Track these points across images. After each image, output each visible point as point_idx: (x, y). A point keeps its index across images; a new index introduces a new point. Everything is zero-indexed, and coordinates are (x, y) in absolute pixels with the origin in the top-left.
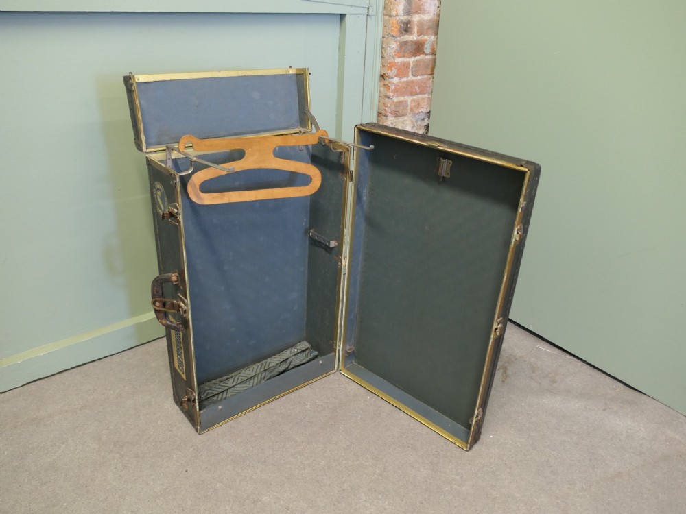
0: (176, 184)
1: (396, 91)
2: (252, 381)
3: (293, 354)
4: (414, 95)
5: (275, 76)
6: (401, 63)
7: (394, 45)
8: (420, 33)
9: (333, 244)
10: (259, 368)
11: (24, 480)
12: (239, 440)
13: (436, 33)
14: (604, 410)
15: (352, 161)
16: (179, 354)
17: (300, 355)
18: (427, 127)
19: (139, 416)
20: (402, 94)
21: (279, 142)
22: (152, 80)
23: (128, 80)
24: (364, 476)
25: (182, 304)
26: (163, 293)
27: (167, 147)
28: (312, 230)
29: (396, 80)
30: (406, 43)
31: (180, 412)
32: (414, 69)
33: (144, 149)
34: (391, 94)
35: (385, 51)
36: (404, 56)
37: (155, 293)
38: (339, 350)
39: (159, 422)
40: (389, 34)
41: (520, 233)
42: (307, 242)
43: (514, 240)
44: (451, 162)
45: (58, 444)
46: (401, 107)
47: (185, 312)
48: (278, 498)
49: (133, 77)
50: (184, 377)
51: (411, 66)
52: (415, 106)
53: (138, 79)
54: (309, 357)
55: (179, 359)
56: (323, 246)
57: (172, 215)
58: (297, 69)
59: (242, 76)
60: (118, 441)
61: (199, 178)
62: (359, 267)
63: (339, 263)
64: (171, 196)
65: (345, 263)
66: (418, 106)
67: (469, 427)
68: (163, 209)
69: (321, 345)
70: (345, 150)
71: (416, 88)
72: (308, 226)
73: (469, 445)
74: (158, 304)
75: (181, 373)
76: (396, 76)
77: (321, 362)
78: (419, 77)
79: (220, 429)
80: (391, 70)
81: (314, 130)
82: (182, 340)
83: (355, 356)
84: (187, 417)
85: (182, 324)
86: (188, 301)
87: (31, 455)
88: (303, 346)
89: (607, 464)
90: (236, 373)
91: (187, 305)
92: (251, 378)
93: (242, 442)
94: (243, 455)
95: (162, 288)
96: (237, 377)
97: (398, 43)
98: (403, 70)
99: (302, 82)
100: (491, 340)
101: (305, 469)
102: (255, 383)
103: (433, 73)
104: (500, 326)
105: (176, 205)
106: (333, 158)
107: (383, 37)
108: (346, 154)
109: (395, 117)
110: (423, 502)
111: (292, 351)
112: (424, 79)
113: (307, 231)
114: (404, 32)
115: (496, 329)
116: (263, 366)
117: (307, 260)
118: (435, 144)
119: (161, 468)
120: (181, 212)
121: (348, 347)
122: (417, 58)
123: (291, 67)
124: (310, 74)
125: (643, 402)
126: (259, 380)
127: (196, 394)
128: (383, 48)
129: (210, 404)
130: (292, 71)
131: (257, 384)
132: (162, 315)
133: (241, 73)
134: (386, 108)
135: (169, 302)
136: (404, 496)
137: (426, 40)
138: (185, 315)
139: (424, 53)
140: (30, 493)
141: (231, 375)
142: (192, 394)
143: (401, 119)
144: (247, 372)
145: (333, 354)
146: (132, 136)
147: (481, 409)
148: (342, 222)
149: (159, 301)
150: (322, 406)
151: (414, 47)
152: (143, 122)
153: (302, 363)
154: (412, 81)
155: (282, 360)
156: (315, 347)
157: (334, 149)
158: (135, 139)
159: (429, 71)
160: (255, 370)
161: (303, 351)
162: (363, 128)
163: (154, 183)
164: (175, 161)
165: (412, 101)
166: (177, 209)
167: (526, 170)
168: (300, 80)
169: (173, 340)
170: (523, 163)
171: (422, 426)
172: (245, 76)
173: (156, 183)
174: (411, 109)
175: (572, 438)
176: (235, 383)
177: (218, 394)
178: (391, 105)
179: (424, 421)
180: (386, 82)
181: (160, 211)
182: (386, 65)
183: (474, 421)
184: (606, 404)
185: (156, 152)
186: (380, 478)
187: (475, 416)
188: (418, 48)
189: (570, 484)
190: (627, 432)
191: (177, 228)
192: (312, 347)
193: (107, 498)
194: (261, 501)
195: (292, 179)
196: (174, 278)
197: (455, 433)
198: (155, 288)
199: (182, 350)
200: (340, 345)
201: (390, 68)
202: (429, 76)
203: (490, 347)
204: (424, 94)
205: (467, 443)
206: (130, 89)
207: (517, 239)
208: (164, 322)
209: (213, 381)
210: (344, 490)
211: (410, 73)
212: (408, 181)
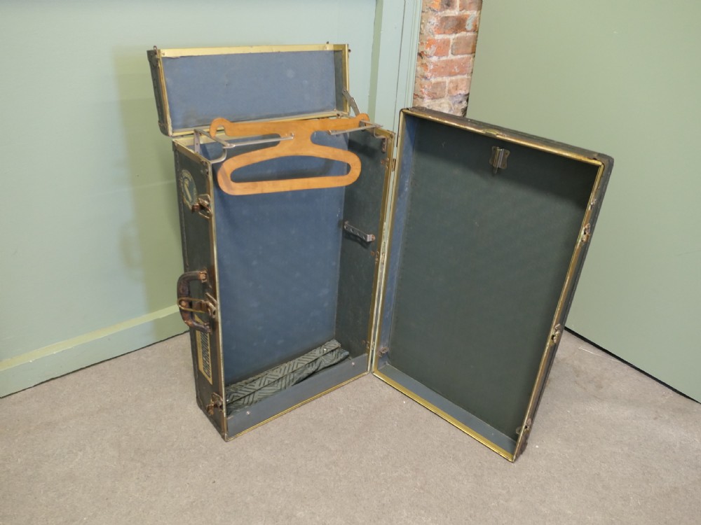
0: (208, 173)
1: (434, 71)
2: (280, 383)
3: (322, 354)
4: (452, 76)
5: (311, 53)
6: (441, 40)
7: (434, 21)
8: (463, 7)
9: (370, 238)
10: (287, 368)
11: (40, 492)
12: (269, 448)
13: (480, 8)
14: (655, 419)
15: (395, 147)
16: (205, 355)
17: (329, 355)
18: (465, 111)
19: (161, 420)
20: (441, 75)
21: (317, 126)
22: (179, 55)
23: (152, 55)
24: (404, 489)
25: (211, 304)
26: (189, 292)
27: (195, 131)
28: (346, 223)
29: (434, 59)
30: (447, 18)
31: (204, 416)
32: (454, 47)
33: (170, 133)
34: (429, 74)
35: (424, 26)
36: (444, 33)
37: (181, 291)
38: (373, 351)
39: (183, 428)
40: (430, 8)
41: (587, 233)
42: (341, 234)
43: (580, 241)
44: (508, 152)
45: (75, 451)
46: (439, 89)
47: (214, 313)
48: (313, 513)
49: (159, 51)
50: (210, 381)
51: (451, 44)
52: (453, 88)
53: (164, 54)
54: (341, 357)
55: (204, 362)
56: (359, 239)
57: (202, 208)
58: (334, 45)
59: (276, 53)
60: (139, 449)
61: (230, 165)
62: (397, 264)
63: (377, 259)
64: (201, 186)
65: (383, 258)
66: (456, 88)
67: (516, 437)
68: (191, 200)
69: (353, 344)
70: (388, 137)
71: (456, 67)
72: (342, 218)
73: (515, 457)
74: (184, 303)
75: (206, 376)
76: (435, 55)
77: (353, 364)
78: (459, 57)
79: (247, 436)
80: (430, 48)
81: (352, 114)
82: (209, 342)
83: (389, 358)
84: (213, 423)
85: (209, 325)
86: (218, 302)
87: (46, 463)
88: (333, 345)
89: (662, 478)
90: (262, 374)
91: (216, 306)
92: (278, 380)
93: (271, 451)
94: (274, 465)
95: (189, 287)
96: (264, 378)
97: (439, 19)
98: (442, 48)
99: (341, 60)
100: (547, 348)
101: (341, 481)
102: (283, 386)
103: (474, 52)
104: (557, 333)
105: (207, 196)
106: (372, 144)
107: (423, 12)
108: (390, 141)
109: (432, 99)
110: (469, 518)
111: (321, 351)
112: (463, 58)
113: (341, 224)
114: (445, 6)
115: (553, 336)
116: (291, 367)
117: (339, 253)
118: (494, 133)
119: (187, 479)
120: (212, 204)
121: (382, 348)
122: (457, 35)
123: (328, 43)
124: (349, 51)
125: (695, 410)
126: (288, 381)
127: (223, 400)
128: (421, 23)
129: (236, 408)
130: (329, 48)
131: (285, 388)
132: (188, 315)
133: (275, 50)
134: (423, 90)
135: (196, 301)
136: (448, 512)
137: (468, 16)
138: (214, 317)
139: (465, 30)
140: (47, 506)
141: (257, 376)
142: (219, 400)
143: (437, 102)
144: (274, 373)
145: (366, 355)
146: (156, 118)
147: (530, 420)
148: (381, 214)
149: (186, 301)
150: (355, 411)
151: (456, 23)
152: (169, 103)
153: (332, 363)
154: (452, 61)
155: (310, 360)
156: (345, 346)
157: (377, 135)
158: (159, 122)
159: (470, 50)
160: (282, 371)
161: (333, 351)
162: (409, 112)
163: (181, 171)
164: (203, 147)
165: (451, 82)
166: (209, 201)
167: (600, 163)
168: (338, 56)
169: (199, 340)
170: (595, 156)
171: (464, 434)
172: (279, 52)
173: (183, 171)
174: (449, 91)
175: (622, 450)
176: (262, 386)
177: (245, 397)
178: (429, 86)
179: (467, 430)
180: (424, 61)
181: (187, 202)
182: (424, 42)
183: (522, 432)
184: (657, 412)
185: (182, 136)
186: (422, 491)
187: (524, 427)
188: (460, 24)
189: (624, 500)
190: (681, 443)
191: (207, 223)
192: (343, 347)
193: (130, 511)
194: (295, 516)
195: (326, 167)
196: (202, 276)
197: (498, 443)
198: (182, 287)
199: (209, 353)
200: (373, 345)
201: (429, 45)
202: (469, 56)
203: (545, 355)
204: (463, 74)
205: (513, 454)
206: (155, 65)
207: (584, 240)
208: (190, 323)
209: (239, 383)
210: (384, 504)
211: (450, 51)
212: (457, 172)
